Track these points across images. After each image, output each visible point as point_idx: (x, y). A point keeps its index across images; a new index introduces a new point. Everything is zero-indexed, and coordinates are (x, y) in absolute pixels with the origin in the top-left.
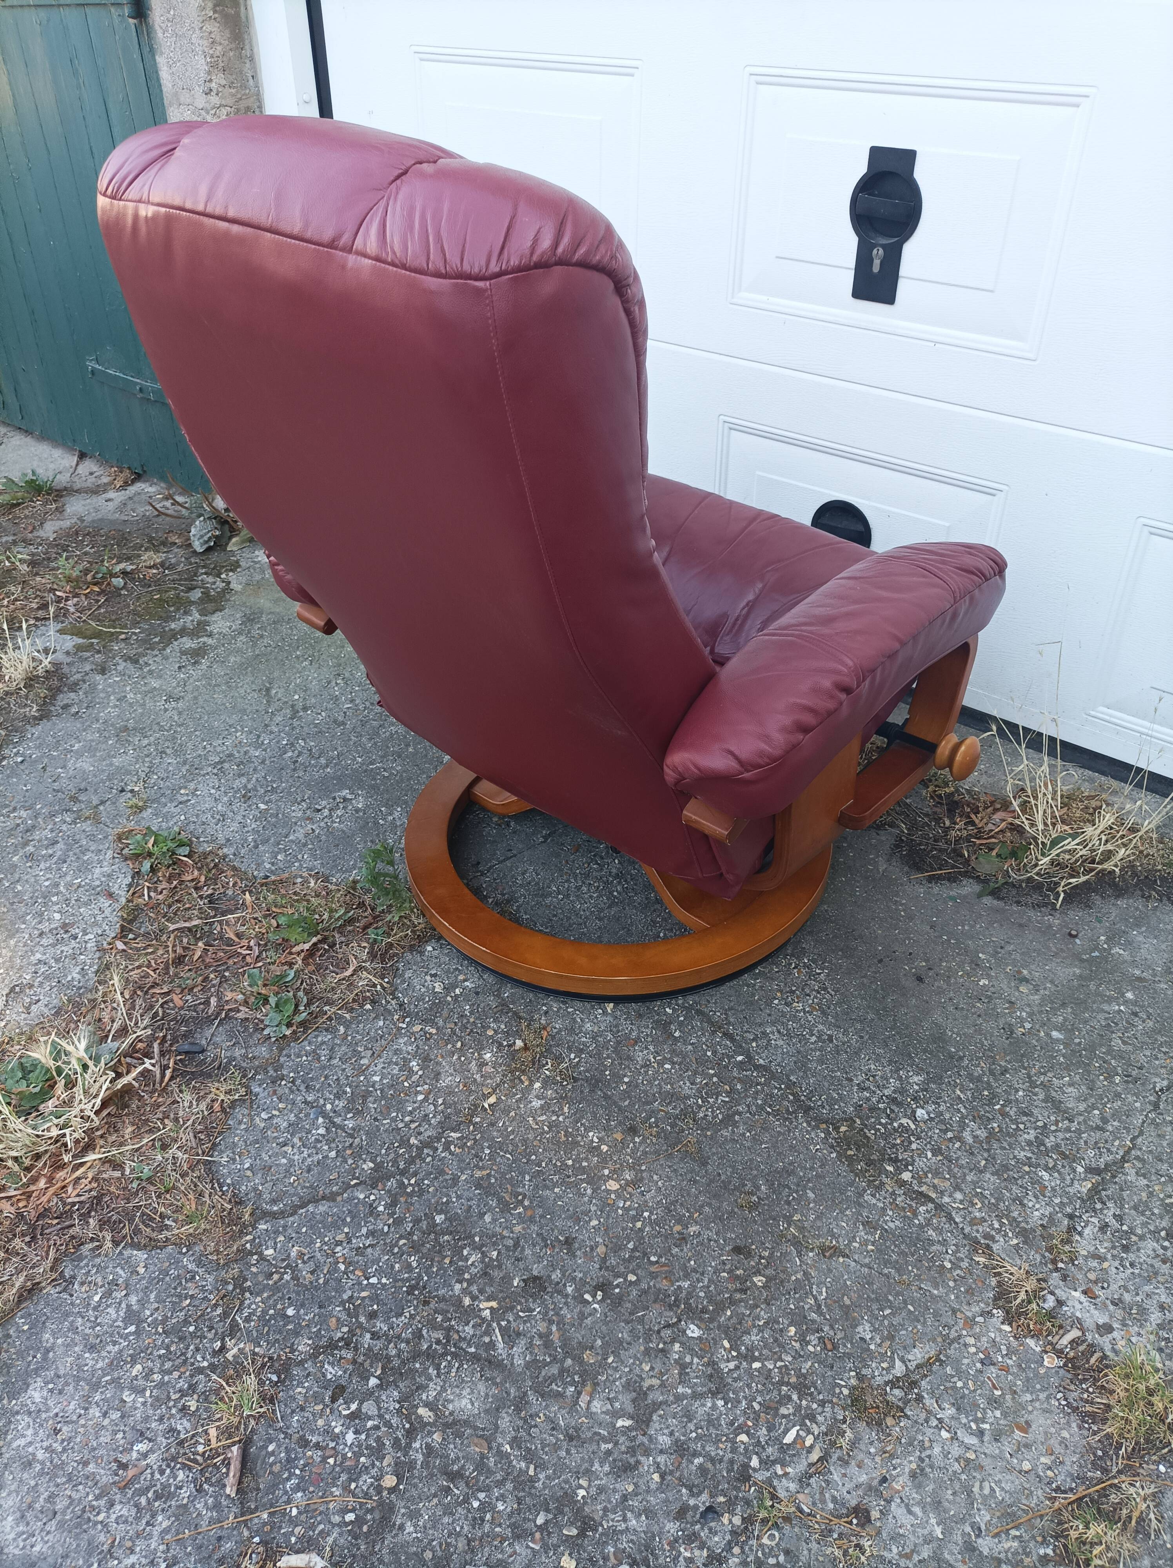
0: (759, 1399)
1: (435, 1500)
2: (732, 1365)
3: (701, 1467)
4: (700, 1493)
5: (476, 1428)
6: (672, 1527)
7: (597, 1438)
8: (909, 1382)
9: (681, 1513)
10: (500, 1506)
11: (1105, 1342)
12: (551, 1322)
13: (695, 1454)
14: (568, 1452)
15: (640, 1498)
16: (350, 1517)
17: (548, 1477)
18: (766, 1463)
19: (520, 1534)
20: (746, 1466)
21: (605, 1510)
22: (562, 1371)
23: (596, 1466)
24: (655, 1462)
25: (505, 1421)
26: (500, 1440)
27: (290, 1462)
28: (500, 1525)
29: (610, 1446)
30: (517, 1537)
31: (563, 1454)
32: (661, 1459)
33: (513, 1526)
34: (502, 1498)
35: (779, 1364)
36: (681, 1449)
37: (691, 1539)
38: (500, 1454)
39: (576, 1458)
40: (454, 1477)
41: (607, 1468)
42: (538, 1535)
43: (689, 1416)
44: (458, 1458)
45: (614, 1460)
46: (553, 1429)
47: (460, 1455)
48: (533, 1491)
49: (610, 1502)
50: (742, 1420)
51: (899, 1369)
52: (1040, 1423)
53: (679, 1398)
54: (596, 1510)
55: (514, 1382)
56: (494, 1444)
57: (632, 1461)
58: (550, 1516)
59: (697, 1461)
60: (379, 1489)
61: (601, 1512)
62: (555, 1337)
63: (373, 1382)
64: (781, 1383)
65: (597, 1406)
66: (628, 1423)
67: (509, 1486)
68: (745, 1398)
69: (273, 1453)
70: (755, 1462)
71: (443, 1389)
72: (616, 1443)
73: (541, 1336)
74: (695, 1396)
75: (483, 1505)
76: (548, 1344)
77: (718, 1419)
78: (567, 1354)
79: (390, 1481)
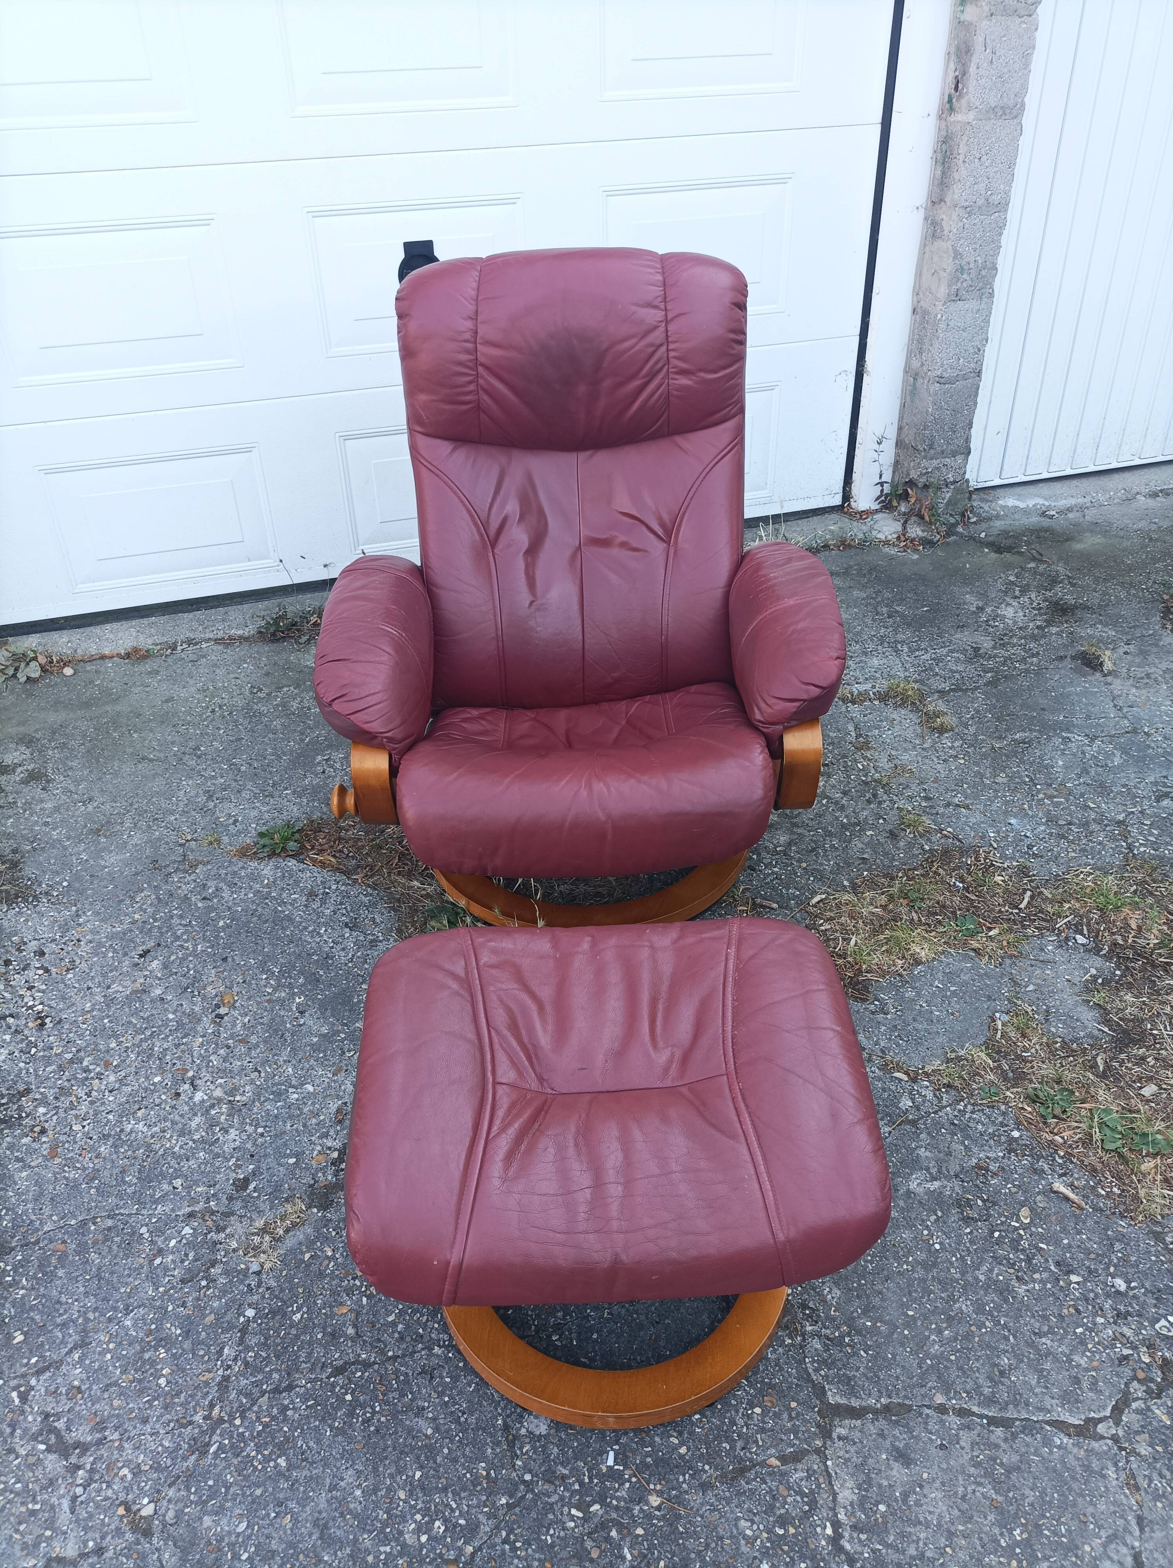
8: (858, 736)
9: (869, 802)
11: (877, 689)
13: (850, 790)
16: (812, 879)
18: (866, 776)
20: (863, 781)
25: (799, 831)
27: (774, 889)
34: (831, 841)
36: (845, 793)
37: (880, 803)
38: (813, 836)
39: (829, 818)
40: (813, 850)
43: (834, 786)
51: (853, 734)
52: (895, 715)
60: (805, 869)
63: (755, 857)
64: (838, 760)
69: (766, 893)
70: (864, 779)
71: (772, 843)
79: (804, 865)
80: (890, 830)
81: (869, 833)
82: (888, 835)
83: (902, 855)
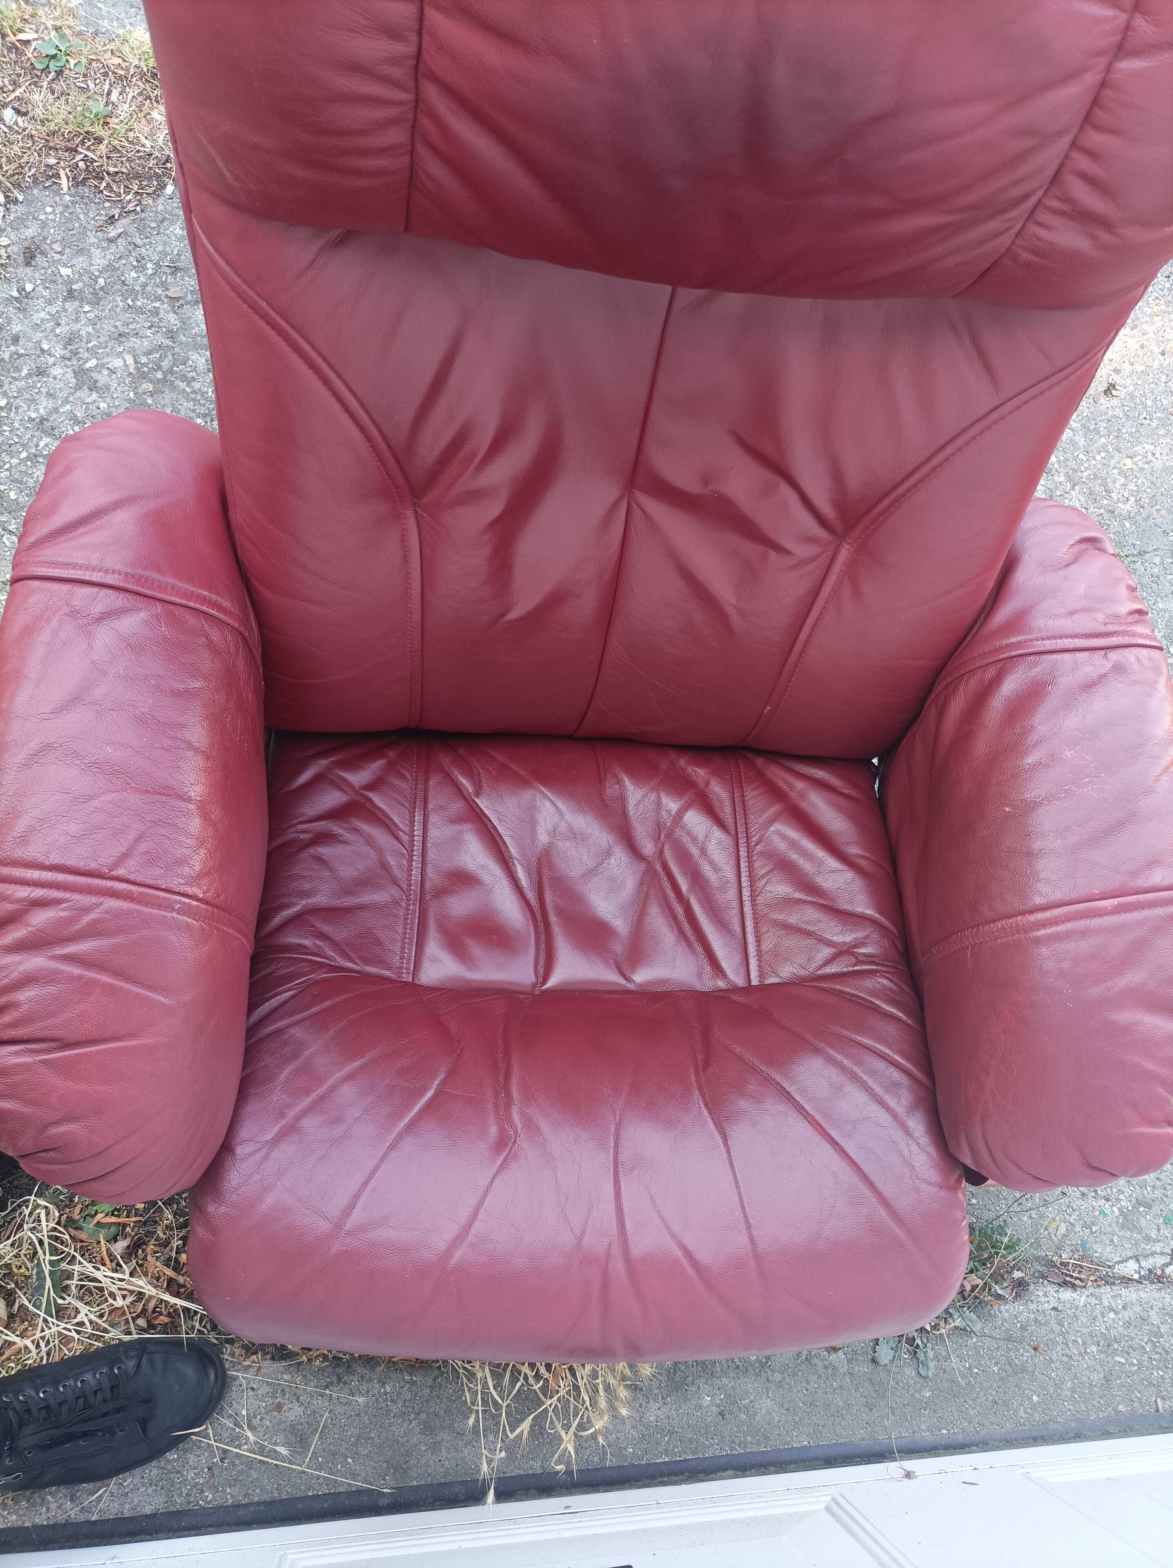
0: (7, 433)
1: (175, 252)
2: (42, 444)
3: (20, 371)
4: (11, 356)
5: (187, 303)
6: (16, 328)
7: (103, 345)
10: (133, 274)
12: (194, 392)
13: (29, 375)
14: (116, 327)
15: (49, 330)
17: (117, 306)
19: (109, 268)
21: (66, 310)
22: (159, 367)
23: (90, 329)
24: (54, 356)
26: (166, 306)
28: (125, 265)
29: (90, 345)
30: (110, 265)
31: (118, 324)
32: (51, 360)
33: (115, 269)
34: (136, 279)
35: (8, 466)
36: (41, 372)
38: (158, 299)
39: (107, 327)
41: (83, 333)
42: (97, 273)
43: (50, 395)
44: (183, 280)
45: (81, 340)
46: (137, 334)
47: (182, 282)
48: (120, 294)
49: (65, 316)
50: (12, 415)
53: (66, 401)
54: (71, 306)
55: (187, 344)
56: (166, 300)
57: (70, 347)
58: (97, 287)
59: (25, 372)
61: (67, 308)
62: (183, 385)
65: (118, 363)
66: (88, 365)
67: (137, 288)
68: (18, 429)
72: (88, 350)
73: (193, 379)
74: (56, 410)
75: (144, 268)
76: (184, 378)
77: (29, 406)
78: (165, 380)
80: (28, 264)
81: (65, 271)
82: (39, 258)
83: (49, 209)
